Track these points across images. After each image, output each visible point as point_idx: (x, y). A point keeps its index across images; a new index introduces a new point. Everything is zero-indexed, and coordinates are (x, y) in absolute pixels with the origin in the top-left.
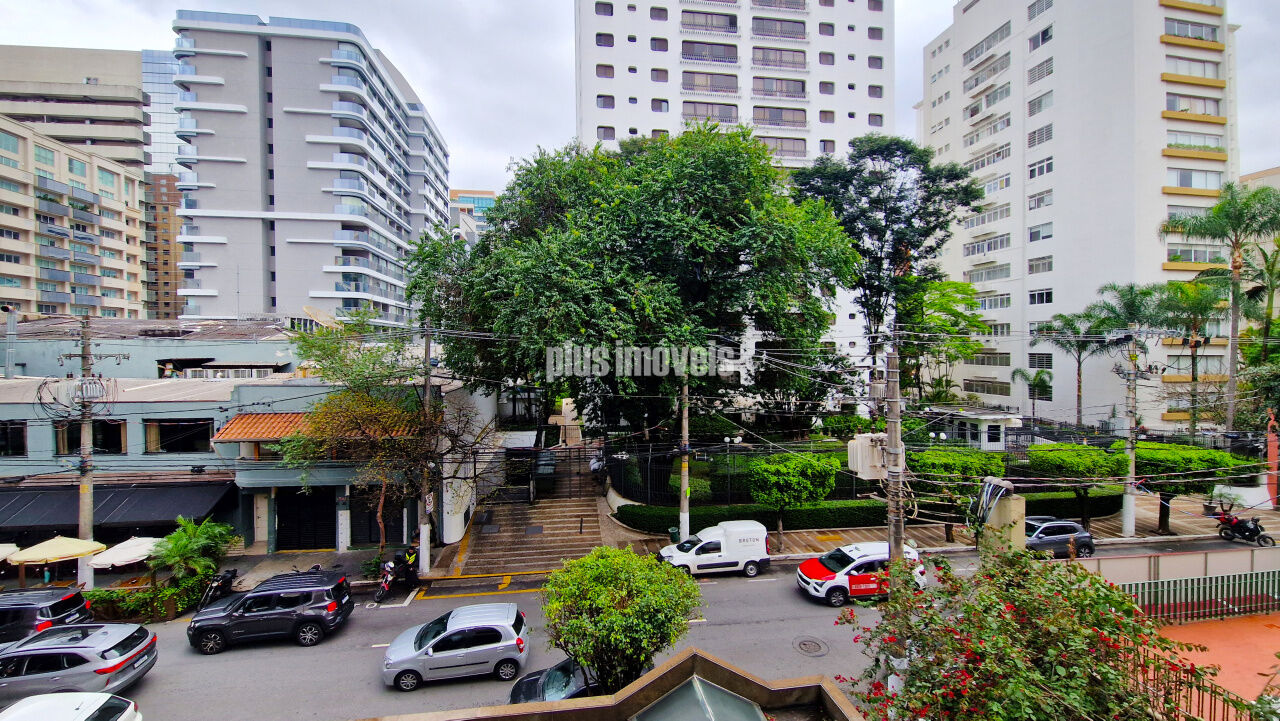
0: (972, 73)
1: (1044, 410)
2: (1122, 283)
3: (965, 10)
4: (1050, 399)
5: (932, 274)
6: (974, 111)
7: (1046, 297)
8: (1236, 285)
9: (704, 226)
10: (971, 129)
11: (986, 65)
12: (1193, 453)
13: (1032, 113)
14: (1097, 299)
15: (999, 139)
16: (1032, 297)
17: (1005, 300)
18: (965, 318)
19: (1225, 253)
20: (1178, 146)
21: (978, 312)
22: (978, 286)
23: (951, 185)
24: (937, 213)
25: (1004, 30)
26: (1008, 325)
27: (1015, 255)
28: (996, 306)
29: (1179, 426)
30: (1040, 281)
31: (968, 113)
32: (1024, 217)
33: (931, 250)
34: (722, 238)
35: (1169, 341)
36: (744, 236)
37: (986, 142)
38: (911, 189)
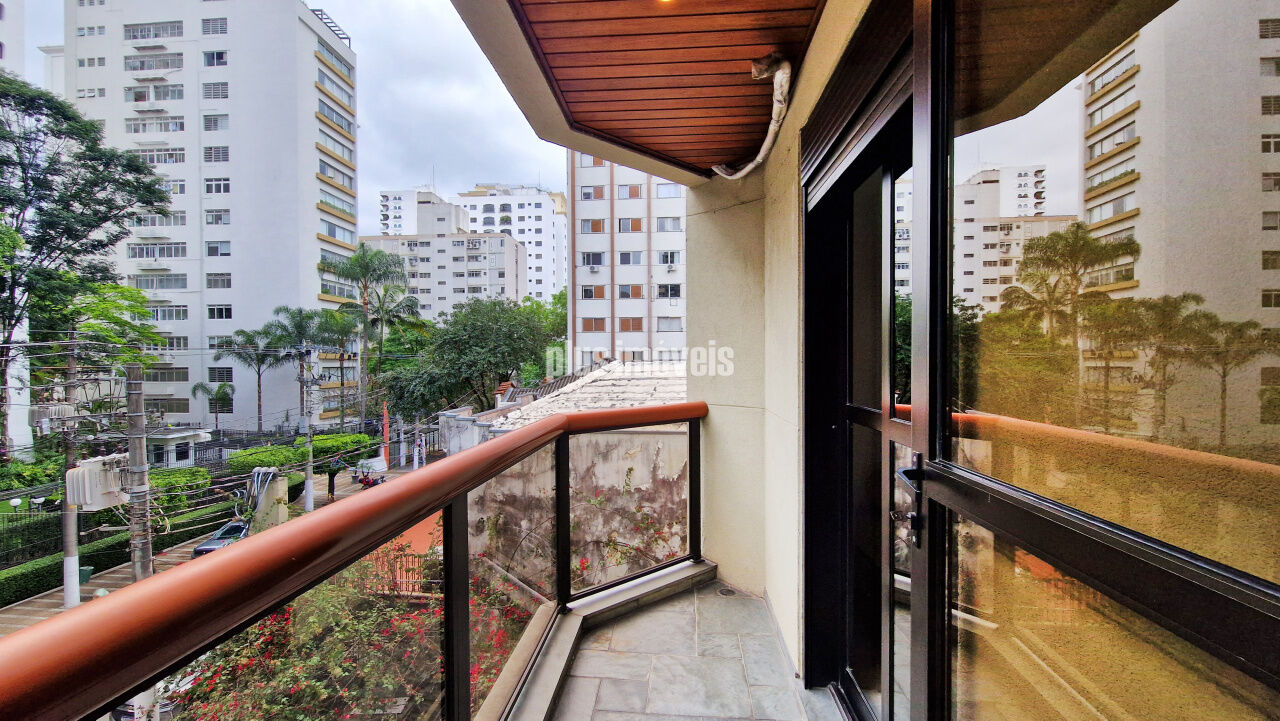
0: (135, 53)
1: (226, 422)
2: (294, 307)
4: (231, 411)
5: (101, 272)
6: (140, 97)
7: (224, 312)
8: (366, 316)
10: (136, 114)
11: (153, 52)
12: (348, 439)
13: (208, 127)
14: (271, 318)
15: (173, 139)
16: (211, 311)
17: (182, 313)
18: (133, 327)
19: (357, 292)
20: (327, 204)
21: (151, 322)
22: (148, 294)
23: (130, 177)
24: (109, 203)
25: (175, 27)
26: (186, 339)
27: (193, 266)
28: (171, 317)
29: (333, 422)
30: (219, 297)
31: (132, 96)
32: (202, 230)
33: (100, 245)
35: (323, 356)
37: (153, 137)
38: (69, 164)
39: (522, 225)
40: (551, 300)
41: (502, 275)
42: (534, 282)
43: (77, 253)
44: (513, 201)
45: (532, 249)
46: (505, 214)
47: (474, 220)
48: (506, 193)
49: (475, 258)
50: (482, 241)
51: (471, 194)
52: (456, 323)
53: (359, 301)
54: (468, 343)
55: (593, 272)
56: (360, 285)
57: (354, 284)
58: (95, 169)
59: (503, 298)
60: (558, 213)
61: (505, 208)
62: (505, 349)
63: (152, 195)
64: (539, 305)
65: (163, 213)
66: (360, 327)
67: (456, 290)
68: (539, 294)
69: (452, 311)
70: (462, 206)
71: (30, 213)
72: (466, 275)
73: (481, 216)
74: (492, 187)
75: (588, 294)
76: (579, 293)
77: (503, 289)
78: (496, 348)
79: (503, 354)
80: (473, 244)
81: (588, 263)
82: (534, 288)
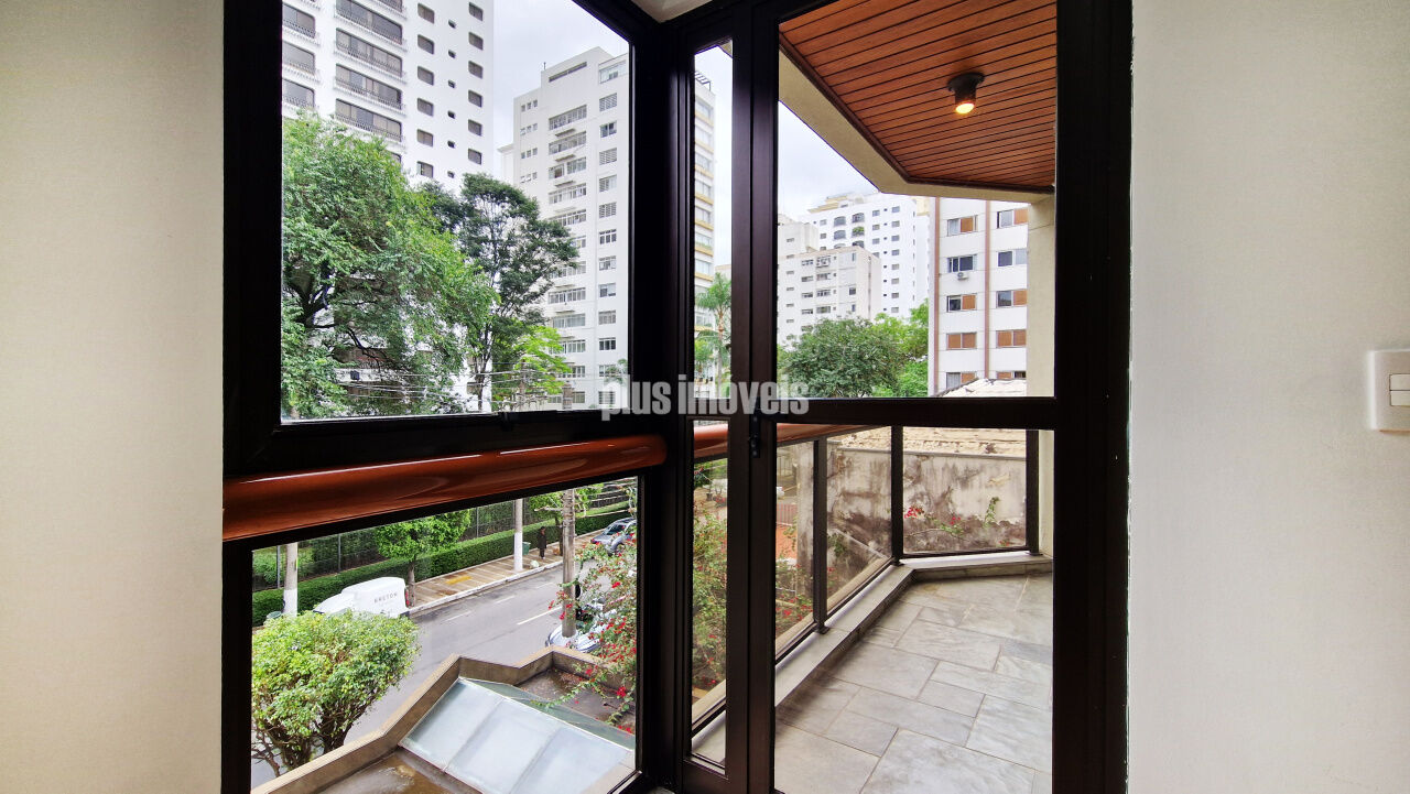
0: (556, 139)
3: (551, 80)
5: (535, 317)
6: (558, 174)
7: (610, 344)
8: (720, 342)
9: (339, 244)
10: (555, 189)
11: (567, 136)
13: (602, 189)
15: (578, 203)
16: (601, 343)
17: (581, 346)
18: (550, 359)
21: (562, 355)
22: (561, 332)
23: (554, 240)
24: (542, 262)
25: (581, 111)
26: (584, 367)
27: (590, 306)
28: (574, 350)
30: (608, 331)
31: (553, 173)
32: (596, 275)
33: (535, 295)
34: (359, 260)
36: (387, 261)
37: (567, 204)
38: (520, 236)
39: (876, 234)
40: (908, 315)
41: (853, 292)
42: (889, 296)
43: (522, 303)
44: (866, 209)
45: (889, 260)
46: (856, 225)
47: (823, 236)
48: (859, 201)
49: (825, 276)
50: (833, 256)
51: (822, 209)
52: (805, 345)
53: (714, 328)
54: (817, 365)
55: (961, 279)
56: (717, 313)
57: (711, 312)
58: (534, 237)
59: (853, 317)
60: (919, 215)
61: (857, 218)
62: (855, 370)
63: (566, 253)
64: (895, 323)
65: (573, 265)
66: (715, 353)
67: (804, 312)
68: (896, 309)
69: (801, 333)
70: (812, 223)
71: (497, 277)
72: (814, 295)
73: (830, 230)
74: (843, 197)
75: (954, 304)
76: (943, 304)
77: (853, 306)
78: (845, 370)
79: (853, 376)
80: (823, 262)
81: (955, 270)
82: (890, 303)
